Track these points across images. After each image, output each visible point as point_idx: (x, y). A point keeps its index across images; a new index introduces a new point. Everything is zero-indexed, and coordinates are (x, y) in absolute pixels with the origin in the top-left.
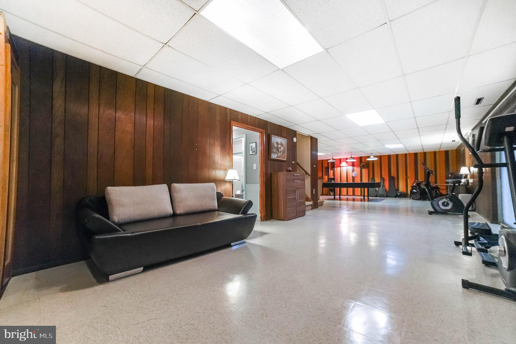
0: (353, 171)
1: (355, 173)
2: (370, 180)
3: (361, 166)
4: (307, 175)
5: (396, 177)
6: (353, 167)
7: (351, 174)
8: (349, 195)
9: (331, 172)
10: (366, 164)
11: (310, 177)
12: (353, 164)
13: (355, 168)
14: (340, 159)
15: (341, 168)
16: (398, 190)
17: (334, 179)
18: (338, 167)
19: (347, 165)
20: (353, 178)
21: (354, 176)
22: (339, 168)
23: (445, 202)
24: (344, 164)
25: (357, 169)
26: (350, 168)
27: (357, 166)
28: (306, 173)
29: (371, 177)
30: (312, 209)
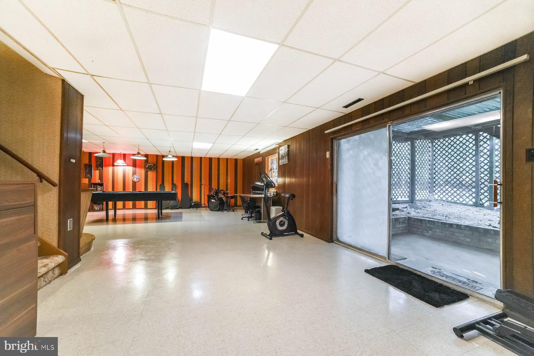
0: (134, 173)
1: (137, 177)
2: (158, 187)
3: (147, 167)
4: (44, 182)
5: (189, 184)
6: (134, 168)
7: (130, 178)
8: (126, 208)
9: (96, 174)
10: (154, 165)
11: (56, 190)
12: (135, 164)
13: (138, 170)
14: (114, 155)
15: (115, 168)
16: (192, 200)
17: (101, 185)
18: (109, 166)
19: (126, 165)
20: (134, 183)
21: (135, 180)
22: (110, 168)
23: (282, 221)
24: (120, 162)
25: (141, 172)
26: (130, 170)
27: (140, 167)
28: (41, 177)
29: (160, 183)
30: (61, 275)
